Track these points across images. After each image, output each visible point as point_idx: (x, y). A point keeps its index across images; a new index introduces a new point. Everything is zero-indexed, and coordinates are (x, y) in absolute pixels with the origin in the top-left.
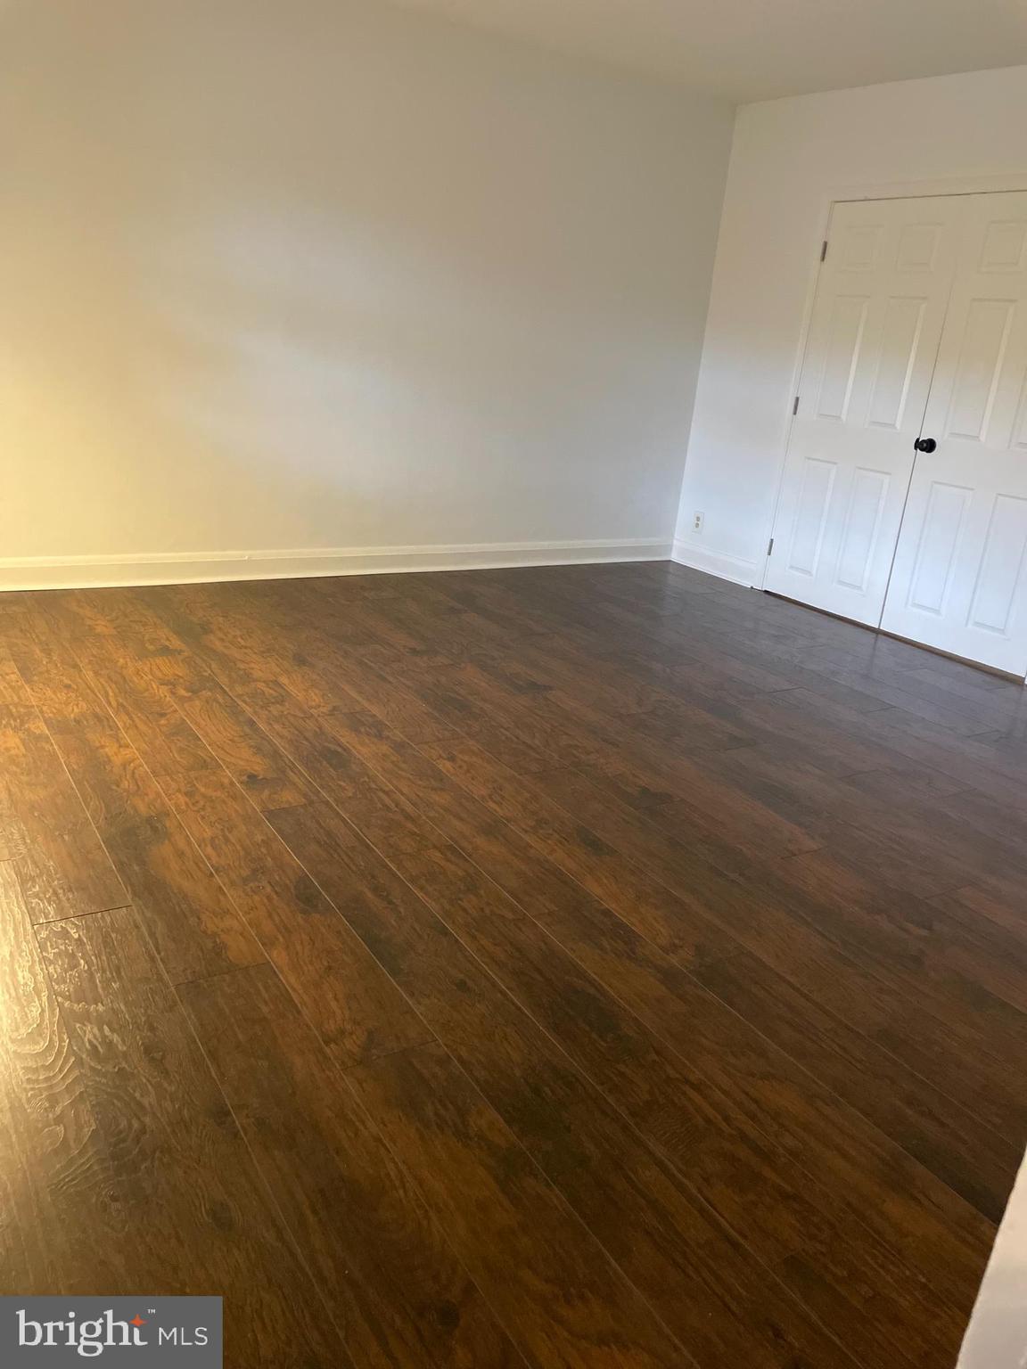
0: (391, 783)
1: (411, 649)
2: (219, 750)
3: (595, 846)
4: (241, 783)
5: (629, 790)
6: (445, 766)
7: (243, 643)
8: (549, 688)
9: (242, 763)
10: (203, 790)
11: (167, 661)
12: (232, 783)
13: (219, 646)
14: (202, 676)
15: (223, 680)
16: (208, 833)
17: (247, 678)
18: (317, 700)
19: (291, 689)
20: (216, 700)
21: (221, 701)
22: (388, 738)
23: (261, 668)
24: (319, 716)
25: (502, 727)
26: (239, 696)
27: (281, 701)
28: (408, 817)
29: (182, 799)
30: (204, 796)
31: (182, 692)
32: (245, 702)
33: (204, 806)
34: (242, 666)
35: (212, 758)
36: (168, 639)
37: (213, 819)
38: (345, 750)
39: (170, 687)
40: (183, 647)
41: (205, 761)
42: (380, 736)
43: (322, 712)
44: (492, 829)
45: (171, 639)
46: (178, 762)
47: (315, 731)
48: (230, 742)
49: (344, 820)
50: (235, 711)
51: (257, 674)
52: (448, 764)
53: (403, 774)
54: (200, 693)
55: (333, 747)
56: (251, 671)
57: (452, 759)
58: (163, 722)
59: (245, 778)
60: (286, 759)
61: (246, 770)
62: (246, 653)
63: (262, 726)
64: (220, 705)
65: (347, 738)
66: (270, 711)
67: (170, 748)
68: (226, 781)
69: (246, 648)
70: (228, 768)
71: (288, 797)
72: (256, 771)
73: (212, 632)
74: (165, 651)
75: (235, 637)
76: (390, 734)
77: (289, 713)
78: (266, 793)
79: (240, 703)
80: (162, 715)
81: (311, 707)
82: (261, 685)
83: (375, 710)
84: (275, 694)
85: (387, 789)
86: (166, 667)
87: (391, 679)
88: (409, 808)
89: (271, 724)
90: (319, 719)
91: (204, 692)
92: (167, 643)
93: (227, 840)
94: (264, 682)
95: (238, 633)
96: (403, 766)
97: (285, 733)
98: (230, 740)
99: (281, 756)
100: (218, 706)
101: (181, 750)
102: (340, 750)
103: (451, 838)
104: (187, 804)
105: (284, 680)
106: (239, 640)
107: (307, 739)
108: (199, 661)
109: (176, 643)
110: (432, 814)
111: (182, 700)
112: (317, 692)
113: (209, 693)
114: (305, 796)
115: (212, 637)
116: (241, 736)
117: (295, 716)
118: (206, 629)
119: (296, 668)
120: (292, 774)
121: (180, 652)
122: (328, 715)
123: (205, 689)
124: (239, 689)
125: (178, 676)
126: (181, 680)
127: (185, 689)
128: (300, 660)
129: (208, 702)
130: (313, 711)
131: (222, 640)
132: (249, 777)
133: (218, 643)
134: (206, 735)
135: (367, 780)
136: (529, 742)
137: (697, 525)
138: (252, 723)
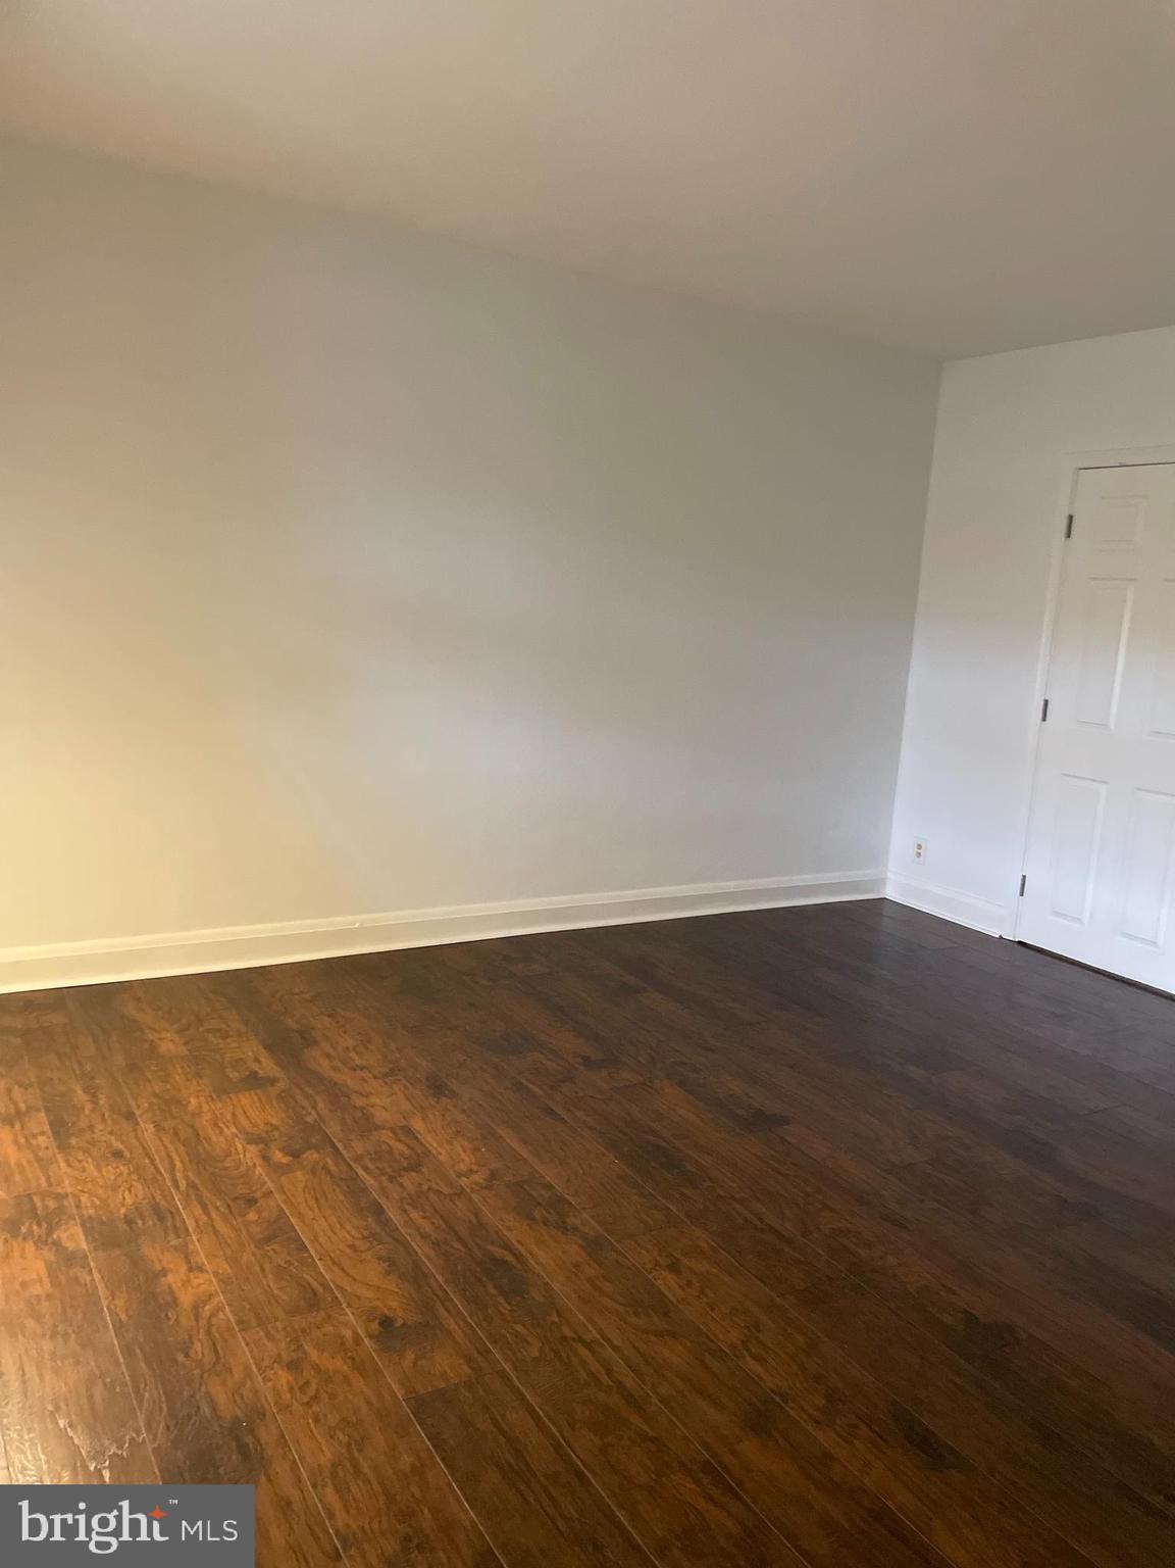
0: (594, 1324)
1: (583, 1057)
2: (335, 1268)
3: (926, 1446)
4: (371, 1337)
5: (948, 1320)
6: (667, 1283)
7: (358, 1061)
8: (784, 1120)
9: (370, 1294)
10: (314, 1355)
11: (256, 1098)
12: (358, 1341)
13: (324, 1067)
14: (306, 1122)
15: (333, 1129)
16: (327, 1455)
17: (366, 1125)
18: (467, 1160)
19: (429, 1140)
20: (325, 1167)
21: (333, 1168)
22: (576, 1229)
23: (386, 1103)
24: (473, 1191)
25: (735, 1199)
26: (357, 1159)
27: (415, 1166)
28: (629, 1398)
29: (284, 1377)
30: (318, 1369)
31: (279, 1156)
32: (366, 1169)
33: (317, 1391)
34: (359, 1102)
35: (324, 1285)
36: (257, 1060)
37: (332, 1419)
38: (515, 1255)
39: (261, 1146)
40: (277, 1072)
41: (315, 1293)
42: (563, 1228)
43: (477, 1184)
44: (762, 1419)
45: (262, 1059)
46: (274, 1296)
47: (470, 1222)
48: (348, 1251)
49: (532, 1412)
50: (355, 1190)
51: (381, 1116)
52: (671, 1279)
53: (606, 1301)
54: (304, 1156)
55: (499, 1252)
56: (372, 1110)
57: (674, 1268)
58: (252, 1216)
59: (375, 1326)
60: (433, 1282)
61: (375, 1308)
62: (363, 1079)
63: (393, 1214)
64: (332, 1176)
65: (518, 1233)
66: (402, 1186)
67: (262, 1269)
68: (347, 1333)
69: (362, 1068)
70: (349, 1305)
71: (446, 1366)
72: (390, 1309)
73: (315, 1043)
74: (254, 1081)
75: (346, 1049)
76: (577, 1222)
77: (430, 1189)
78: (410, 1356)
79: (360, 1172)
80: (251, 1202)
81: (460, 1175)
82: (387, 1136)
83: (549, 1174)
84: (407, 1152)
85: (587, 1338)
86: (255, 1110)
87: (563, 1113)
88: (630, 1381)
89: (405, 1211)
90: (474, 1196)
91: (308, 1153)
92: (255, 1067)
93: (355, 1466)
94: (391, 1129)
95: (350, 1043)
96: (607, 1287)
97: (427, 1226)
98: (349, 1246)
99: (425, 1276)
100: (328, 1178)
101: (280, 1272)
102: (510, 1258)
103: (704, 1444)
104: (291, 1390)
105: (418, 1125)
106: (353, 1054)
107: (460, 1240)
108: (299, 1097)
109: (268, 1066)
110: (664, 1390)
111: (278, 1170)
112: (465, 1143)
113: (316, 1156)
114: (469, 1360)
115: (315, 1053)
116: (364, 1238)
117: (439, 1193)
118: (307, 1039)
119: (432, 1101)
120: (445, 1314)
121: (273, 1081)
122: (486, 1188)
123: (309, 1148)
124: (359, 1147)
125: (272, 1125)
126: (276, 1134)
127: (282, 1150)
128: (437, 1087)
129: (313, 1172)
130: (464, 1181)
131: (328, 1056)
132: (381, 1324)
133: (325, 1064)
134: (315, 1240)
135: (557, 1319)
136: (778, 1227)
137: (919, 854)
138: (378, 1211)
